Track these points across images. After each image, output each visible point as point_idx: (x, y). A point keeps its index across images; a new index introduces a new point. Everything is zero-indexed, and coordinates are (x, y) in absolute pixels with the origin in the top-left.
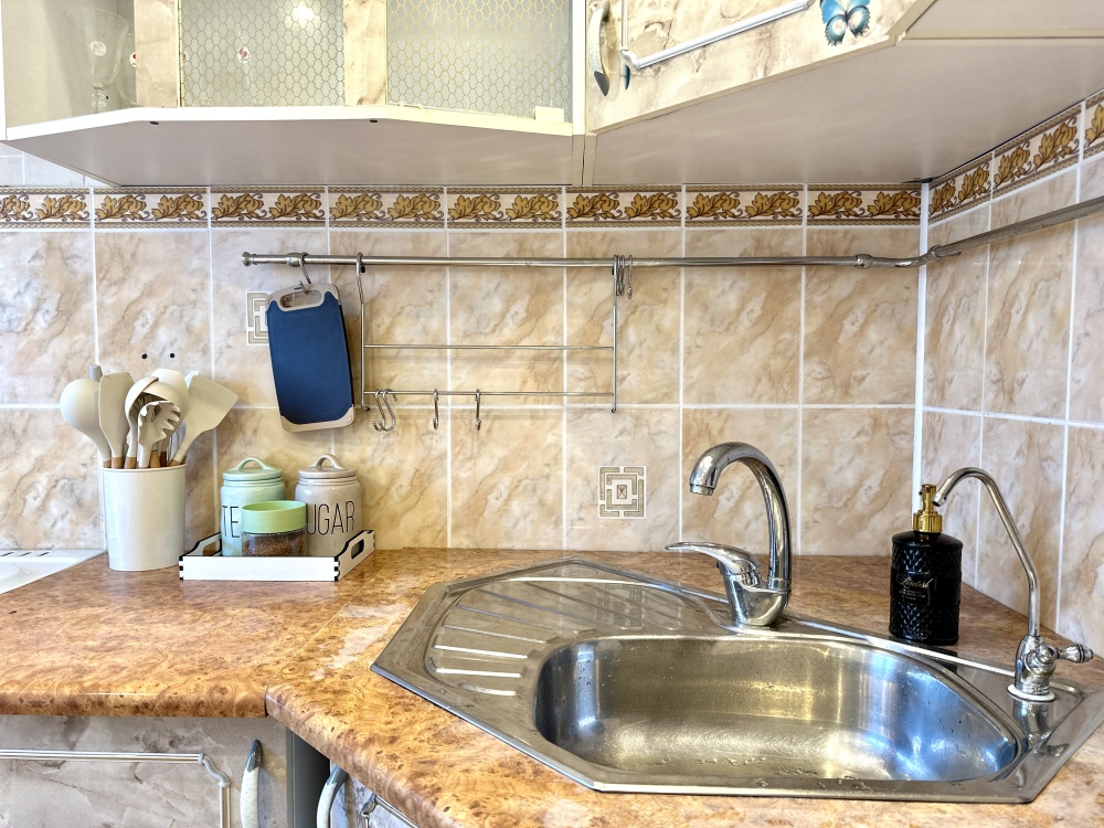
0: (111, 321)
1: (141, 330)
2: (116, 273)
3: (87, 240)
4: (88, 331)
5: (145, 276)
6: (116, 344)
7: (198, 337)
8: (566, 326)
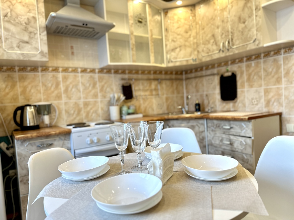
1: (105, 89)
3: (96, 76)
4: (97, 89)
6: (101, 90)
7: (112, 90)
8: (153, 87)
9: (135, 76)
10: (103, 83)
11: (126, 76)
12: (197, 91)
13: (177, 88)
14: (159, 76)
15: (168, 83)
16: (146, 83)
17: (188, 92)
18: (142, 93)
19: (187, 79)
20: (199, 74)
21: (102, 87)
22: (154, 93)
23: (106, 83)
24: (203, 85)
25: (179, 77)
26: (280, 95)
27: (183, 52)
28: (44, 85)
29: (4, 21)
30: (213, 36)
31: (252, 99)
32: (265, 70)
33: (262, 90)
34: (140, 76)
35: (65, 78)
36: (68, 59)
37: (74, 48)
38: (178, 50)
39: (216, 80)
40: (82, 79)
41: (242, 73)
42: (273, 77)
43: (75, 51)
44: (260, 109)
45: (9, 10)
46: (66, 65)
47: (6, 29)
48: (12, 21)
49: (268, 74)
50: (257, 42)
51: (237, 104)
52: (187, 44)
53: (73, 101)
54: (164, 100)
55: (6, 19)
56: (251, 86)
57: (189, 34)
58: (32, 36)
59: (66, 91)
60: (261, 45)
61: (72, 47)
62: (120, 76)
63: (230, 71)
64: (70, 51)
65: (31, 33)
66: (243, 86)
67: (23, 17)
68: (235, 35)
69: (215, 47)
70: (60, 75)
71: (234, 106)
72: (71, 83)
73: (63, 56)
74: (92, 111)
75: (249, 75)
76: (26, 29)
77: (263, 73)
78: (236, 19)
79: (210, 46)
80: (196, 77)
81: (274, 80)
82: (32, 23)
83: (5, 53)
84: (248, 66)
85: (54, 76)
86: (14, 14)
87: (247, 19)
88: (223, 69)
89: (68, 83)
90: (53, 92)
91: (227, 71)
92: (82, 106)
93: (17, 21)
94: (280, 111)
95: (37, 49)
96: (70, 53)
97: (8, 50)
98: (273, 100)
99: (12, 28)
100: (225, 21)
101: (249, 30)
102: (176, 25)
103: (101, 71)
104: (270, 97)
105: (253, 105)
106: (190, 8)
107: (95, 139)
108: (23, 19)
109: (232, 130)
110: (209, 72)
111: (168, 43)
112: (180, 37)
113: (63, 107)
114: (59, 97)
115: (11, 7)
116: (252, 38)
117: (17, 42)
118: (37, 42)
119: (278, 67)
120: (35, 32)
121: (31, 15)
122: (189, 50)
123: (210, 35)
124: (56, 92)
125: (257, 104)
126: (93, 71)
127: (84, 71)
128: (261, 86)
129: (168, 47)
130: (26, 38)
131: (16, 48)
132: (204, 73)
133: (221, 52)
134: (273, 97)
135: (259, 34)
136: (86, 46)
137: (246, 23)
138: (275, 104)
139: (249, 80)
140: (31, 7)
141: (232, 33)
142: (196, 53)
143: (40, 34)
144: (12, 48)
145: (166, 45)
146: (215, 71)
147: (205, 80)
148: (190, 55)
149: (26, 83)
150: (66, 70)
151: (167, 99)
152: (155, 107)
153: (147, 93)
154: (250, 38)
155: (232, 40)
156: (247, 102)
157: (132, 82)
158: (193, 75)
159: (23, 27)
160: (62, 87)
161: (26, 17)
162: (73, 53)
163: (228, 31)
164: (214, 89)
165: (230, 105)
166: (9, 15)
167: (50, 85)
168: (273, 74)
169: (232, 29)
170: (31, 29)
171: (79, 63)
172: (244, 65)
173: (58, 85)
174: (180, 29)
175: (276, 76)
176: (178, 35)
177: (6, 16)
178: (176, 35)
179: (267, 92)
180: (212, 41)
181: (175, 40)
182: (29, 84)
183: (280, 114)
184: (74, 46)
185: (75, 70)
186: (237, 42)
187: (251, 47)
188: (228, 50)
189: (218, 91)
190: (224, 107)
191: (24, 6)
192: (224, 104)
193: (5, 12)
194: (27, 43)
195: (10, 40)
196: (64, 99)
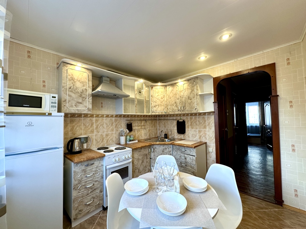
0: (115, 125)
1: (117, 126)
2: (116, 121)
3: (114, 119)
4: (114, 126)
5: (118, 122)
6: (116, 127)
7: (121, 126)
8: (143, 124)
9: (133, 118)
10: (117, 123)
11: (129, 119)
12: (165, 127)
13: (154, 124)
14: (146, 118)
15: (150, 121)
16: (139, 122)
17: (160, 127)
18: (137, 128)
19: (159, 120)
20: (166, 118)
21: (117, 125)
22: (143, 127)
23: (118, 123)
24: (168, 124)
25: (156, 118)
26: (206, 134)
27: (160, 108)
28: (84, 125)
29: (69, 91)
30: (176, 102)
31: (193, 134)
32: (199, 121)
33: (197, 130)
34: (136, 118)
35: (97, 121)
36: (99, 110)
37: (103, 103)
38: (157, 107)
39: (175, 123)
40: (106, 121)
41: (188, 121)
42: (203, 125)
43: (103, 105)
44: (197, 140)
45: (72, 85)
46: (98, 113)
47: (70, 96)
48: (73, 91)
49: (200, 123)
50: (197, 110)
51: (185, 136)
52: (162, 104)
53: (100, 133)
54: (148, 131)
55: (70, 90)
56: (192, 128)
57: (163, 99)
58: (83, 100)
59: (97, 128)
60: (198, 112)
61: (102, 103)
62: (126, 119)
63: (182, 119)
64: (101, 105)
65: (83, 98)
66: (188, 127)
67: (80, 89)
68: (187, 104)
69: (176, 108)
70: (94, 119)
71: (184, 137)
72: (100, 123)
73: (96, 108)
74: (110, 139)
75: (192, 123)
76: (81, 96)
77: (198, 123)
78: (187, 97)
79: (174, 107)
80: (164, 120)
81: (203, 126)
82: (84, 93)
83: (67, 109)
84: (191, 119)
85: (90, 119)
86: (75, 87)
87: (192, 98)
88: (179, 118)
89: (98, 123)
90: (89, 129)
91: (181, 119)
92: (104, 136)
93: (76, 91)
94: (206, 141)
95: (86, 107)
96: (101, 106)
97: (69, 107)
98: (202, 136)
99: (73, 95)
100: (182, 97)
101: (193, 104)
102: (157, 95)
103: (116, 116)
104: (201, 134)
105: (193, 137)
106: (164, 87)
107: (117, 159)
108: (80, 90)
109: (186, 151)
110: (171, 118)
111: (152, 103)
112: (158, 100)
113: (94, 137)
114: (92, 132)
115: (74, 83)
116: (194, 108)
117: (75, 103)
118: (86, 103)
119: (205, 121)
120: (86, 97)
121: (85, 88)
122: (163, 107)
123: (174, 102)
124: (91, 129)
125: (195, 137)
126: (112, 116)
127: (107, 116)
128: (197, 129)
129: (152, 105)
130: (80, 101)
131: (74, 107)
132: (169, 118)
133: (179, 111)
134: (202, 134)
135: (198, 106)
136: (110, 103)
137: (192, 100)
138: (203, 138)
139: (191, 125)
140: (84, 84)
141: (185, 103)
142: (166, 109)
143: (88, 98)
144: (72, 106)
145: (151, 104)
146: (175, 118)
147: (169, 122)
148: (164, 110)
149: (74, 124)
150: (97, 116)
151: (149, 130)
152: (143, 135)
153: (139, 128)
154: (193, 107)
155: (185, 106)
156: (190, 135)
157: (132, 122)
158: (163, 118)
159: (79, 95)
160: (95, 126)
161: (81, 89)
162: (102, 107)
163: (183, 102)
164: (174, 127)
165: (182, 136)
166: (72, 87)
167: (88, 125)
168: (202, 124)
169: (185, 101)
170: (83, 96)
171: (105, 112)
172: (189, 117)
173: (92, 124)
174: (158, 97)
175: (204, 125)
176: (158, 99)
177: (70, 88)
178: (156, 99)
179: (200, 132)
180: (175, 105)
181: (156, 101)
182: (76, 124)
183: (206, 143)
184: (103, 102)
185: (102, 116)
186: (187, 108)
187: (194, 111)
188: (183, 111)
189: (176, 128)
190: (179, 136)
191: (81, 83)
192: (179, 135)
193: (70, 86)
194: (81, 103)
195: (71, 102)
196: (95, 133)
